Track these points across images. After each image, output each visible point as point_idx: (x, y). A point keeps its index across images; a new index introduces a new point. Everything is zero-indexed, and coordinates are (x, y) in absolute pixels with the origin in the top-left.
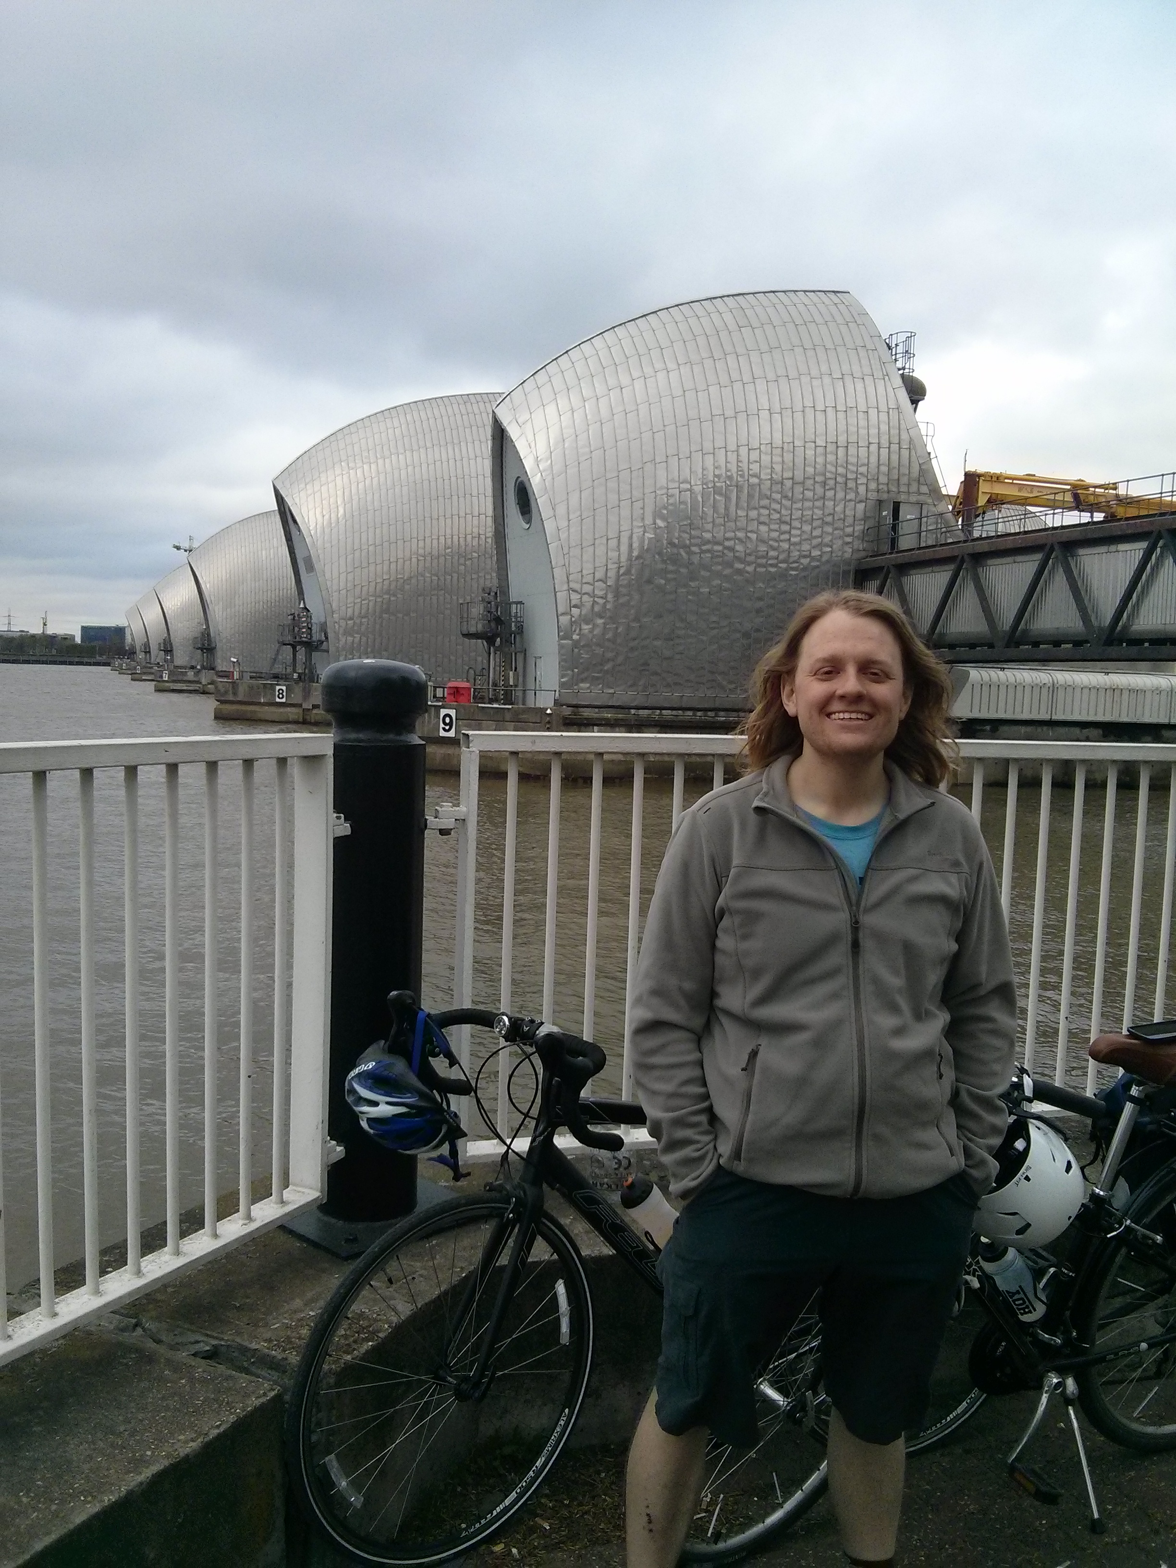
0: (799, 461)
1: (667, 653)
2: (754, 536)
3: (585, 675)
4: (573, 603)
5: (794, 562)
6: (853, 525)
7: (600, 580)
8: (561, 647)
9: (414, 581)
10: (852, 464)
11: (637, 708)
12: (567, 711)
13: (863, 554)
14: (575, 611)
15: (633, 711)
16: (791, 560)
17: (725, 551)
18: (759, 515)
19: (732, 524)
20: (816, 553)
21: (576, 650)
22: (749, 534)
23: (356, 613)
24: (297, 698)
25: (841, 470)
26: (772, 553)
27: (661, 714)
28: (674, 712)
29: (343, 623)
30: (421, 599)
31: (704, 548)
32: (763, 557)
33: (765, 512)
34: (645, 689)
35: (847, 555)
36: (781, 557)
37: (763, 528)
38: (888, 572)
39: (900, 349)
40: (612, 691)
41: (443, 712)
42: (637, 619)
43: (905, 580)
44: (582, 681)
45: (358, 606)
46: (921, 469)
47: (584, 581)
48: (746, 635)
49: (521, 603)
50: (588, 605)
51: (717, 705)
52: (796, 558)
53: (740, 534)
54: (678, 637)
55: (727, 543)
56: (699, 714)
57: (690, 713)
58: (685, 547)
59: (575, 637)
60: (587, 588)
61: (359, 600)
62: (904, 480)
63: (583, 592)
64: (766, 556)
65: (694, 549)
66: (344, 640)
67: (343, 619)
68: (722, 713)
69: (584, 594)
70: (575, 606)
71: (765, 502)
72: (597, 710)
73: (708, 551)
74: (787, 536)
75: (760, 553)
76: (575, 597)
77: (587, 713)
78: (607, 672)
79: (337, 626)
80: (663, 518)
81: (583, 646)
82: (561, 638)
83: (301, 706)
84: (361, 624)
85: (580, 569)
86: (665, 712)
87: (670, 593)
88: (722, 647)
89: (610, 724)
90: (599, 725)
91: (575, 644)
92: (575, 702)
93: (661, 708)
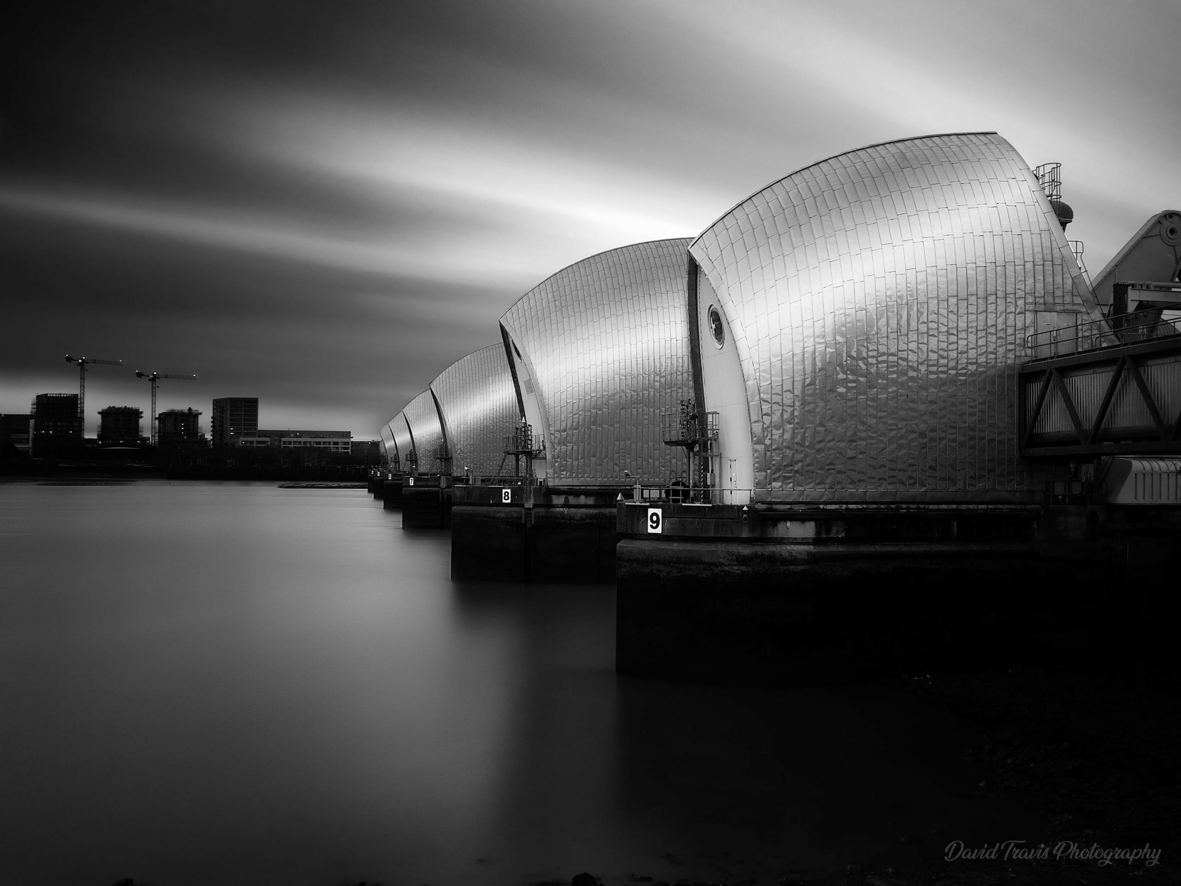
0: (962, 280)
1: (851, 453)
2: (924, 347)
3: (776, 475)
4: (764, 412)
5: (962, 369)
7: (788, 391)
8: (756, 451)
9: (617, 397)
10: (1010, 281)
11: (826, 503)
12: (762, 508)
14: (767, 420)
15: (821, 507)
16: (960, 367)
17: (900, 362)
18: (929, 328)
19: (904, 338)
20: (982, 360)
21: (768, 453)
22: (920, 346)
23: (569, 425)
24: (520, 499)
25: (1000, 287)
26: (943, 362)
27: (847, 508)
29: (558, 435)
30: (623, 412)
31: (880, 359)
32: (934, 365)
33: (934, 326)
35: (1011, 361)
36: (952, 364)
37: (933, 340)
38: (1051, 374)
39: (1047, 179)
40: (802, 489)
41: (651, 511)
42: (821, 424)
43: (1066, 381)
44: (775, 480)
45: (570, 420)
46: (1073, 283)
47: (773, 392)
48: (922, 435)
49: (716, 413)
50: (778, 414)
51: (898, 499)
52: (964, 365)
53: (913, 346)
54: (861, 439)
55: (900, 354)
56: (883, 507)
57: (874, 506)
58: (863, 359)
59: (768, 442)
60: (777, 399)
61: (571, 415)
62: (1059, 293)
63: (773, 402)
64: (937, 365)
65: (870, 360)
66: (558, 448)
67: (558, 431)
70: (766, 414)
71: (933, 317)
72: (789, 506)
73: (884, 362)
74: (954, 346)
75: (931, 363)
76: (766, 407)
77: (780, 509)
78: (797, 472)
79: (553, 438)
80: (842, 335)
81: (775, 450)
82: (754, 443)
83: (523, 505)
84: (573, 434)
85: (769, 382)
86: (851, 506)
87: (851, 400)
88: (901, 447)
89: (801, 518)
90: (791, 520)
91: (767, 448)
92: (769, 500)
93: (847, 503)
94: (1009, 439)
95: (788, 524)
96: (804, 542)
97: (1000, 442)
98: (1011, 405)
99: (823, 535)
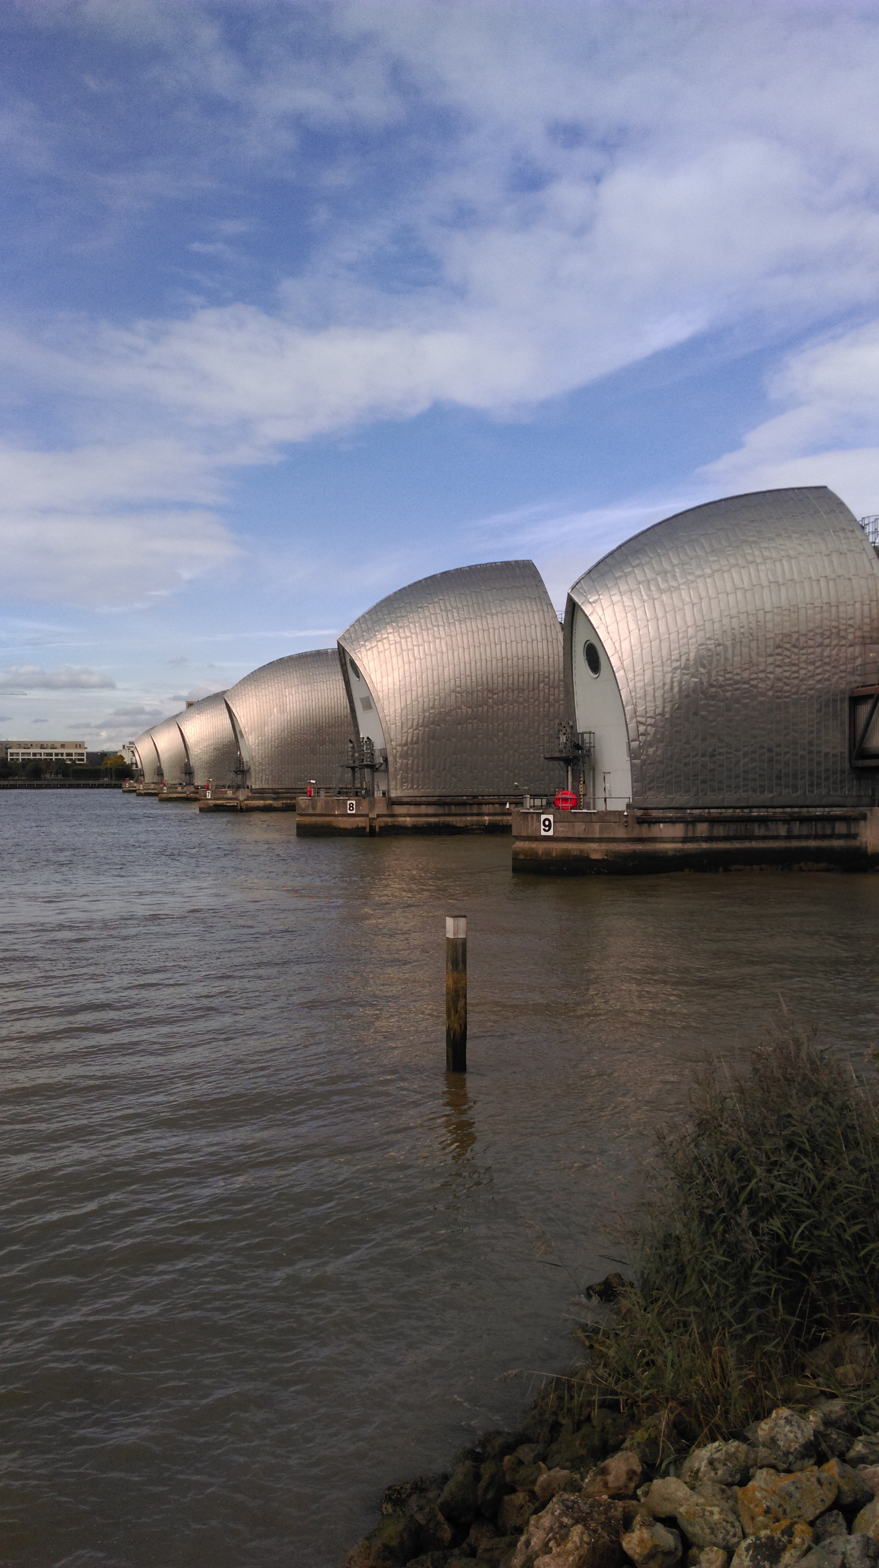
0: (802, 618)
1: (711, 766)
2: (771, 676)
3: (651, 785)
4: (640, 732)
5: (803, 694)
6: (844, 664)
7: (660, 714)
8: (632, 765)
9: (454, 713)
10: (842, 618)
11: (691, 808)
12: (639, 813)
13: (856, 685)
14: (643, 739)
15: (688, 811)
16: (800, 692)
17: (752, 688)
18: (775, 660)
19: (755, 668)
20: (819, 686)
21: (644, 768)
22: (768, 675)
23: (409, 741)
24: (364, 810)
25: (834, 624)
26: (787, 688)
27: (709, 813)
28: (719, 811)
29: (399, 748)
30: (459, 727)
31: (735, 686)
32: (780, 691)
33: (780, 658)
34: (696, 794)
35: (842, 686)
36: (794, 690)
37: (778, 670)
38: (878, 699)
40: (672, 796)
42: (687, 742)
44: (650, 789)
45: (410, 735)
47: (648, 715)
48: (770, 750)
49: (590, 733)
50: (652, 733)
51: (750, 804)
52: (804, 691)
53: (762, 675)
54: (720, 754)
55: (753, 682)
56: (738, 811)
57: (731, 811)
58: (721, 686)
59: (643, 757)
60: (651, 721)
61: (411, 730)
63: (647, 724)
64: (782, 691)
65: (728, 688)
66: (400, 761)
67: (399, 745)
68: (755, 810)
69: (649, 725)
71: (779, 650)
72: (661, 811)
73: (738, 689)
74: (796, 675)
75: (777, 689)
76: (641, 728)
77: (655, 813)
78: (668, 782)
79: (394, 751)
80: (704, 666)
81: (649, 764)
82: (632, 759)
83: (367, 815)
84: (413, 749)
85: (644, 707)
86: (712, 811)
87: (711, 721)
88: (753, 760)
89: (672, 821)
90: (663, 822)
91: (643, 763)
92: (645, 806)
93: (709, 808)
94: (842, 753)
95: (662, 825)
96: (673, 840)
97: (834, 756)
98: (842, 724)
99: (690, 834)
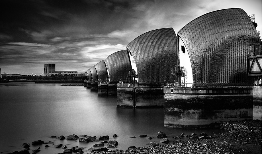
0: (235, 39)
3: (198, 81)
6: (246, 51)
7: (200, 63)
9: (153, 63)
10: (245, 39)
13: (249, 56)
21: (196, 76)
23: (143, 70)
24: (132, 87)
28: (215, 87)
34: (209, 83)
38: (254, 59)
41: (171, 88)
43: (258, 60)
57: (218, 87)
58: (215, 56)
60: (197, 65)
68: (224, 87)
70: (196, 68)
76: (195, 66)
77: (199, 87)
80: (211, 51)
82: (193, 74)
88: (223, 74)
89: (203, 89)
92: (196, 85)
95: (200, 90)
96: (203, 94)
99: (208, 93)
